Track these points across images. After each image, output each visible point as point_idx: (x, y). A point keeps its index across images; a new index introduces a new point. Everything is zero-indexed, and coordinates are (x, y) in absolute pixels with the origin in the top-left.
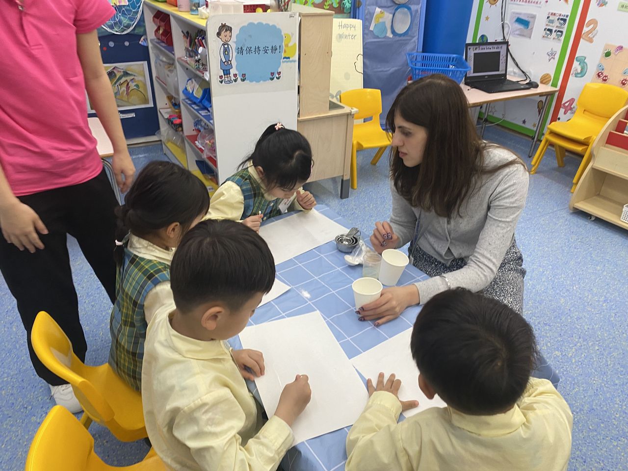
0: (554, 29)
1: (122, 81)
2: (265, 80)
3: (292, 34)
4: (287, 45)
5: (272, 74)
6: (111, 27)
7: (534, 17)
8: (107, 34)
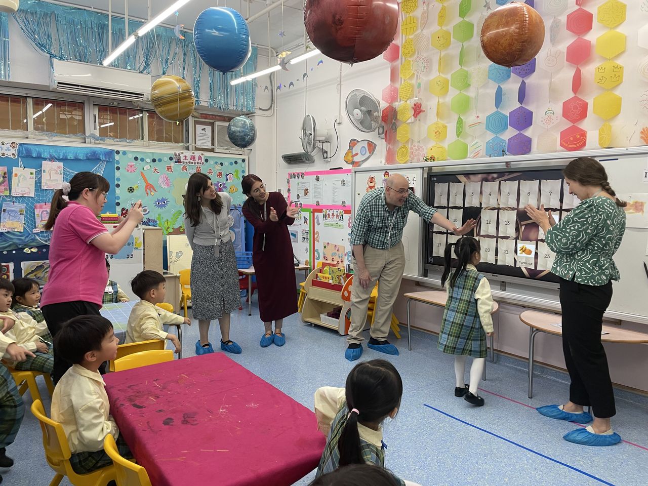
0: (305, 237)
1: (47, 270)
2: (124, 258)
3: (139, 237)
4: (136, 242)
5: (128, 255)
6: (46, 241)
7: (297, 232)
8: (43, 244)
